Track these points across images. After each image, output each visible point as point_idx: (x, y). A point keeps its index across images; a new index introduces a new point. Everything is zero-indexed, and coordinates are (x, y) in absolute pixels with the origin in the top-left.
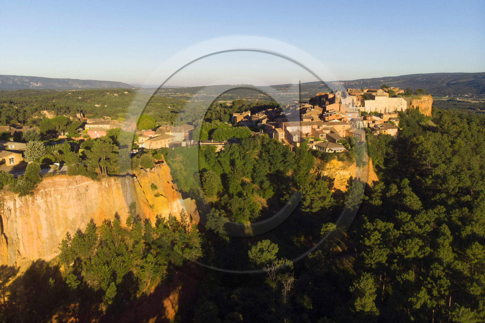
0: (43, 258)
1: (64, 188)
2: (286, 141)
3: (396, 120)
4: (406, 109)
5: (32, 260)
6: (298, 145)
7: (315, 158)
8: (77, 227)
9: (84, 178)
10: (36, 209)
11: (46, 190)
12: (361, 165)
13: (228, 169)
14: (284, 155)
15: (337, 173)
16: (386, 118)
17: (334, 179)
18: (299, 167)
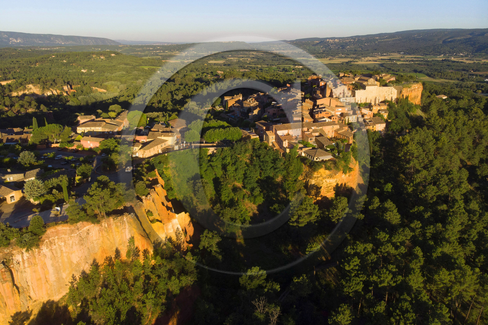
0: (52, 299)
1: (67, 236)
2: (276, 144)
3: (385, 112)
4: (396, 98)
5: (42, 301)
6: (288, 151)
7: (303, 165)
8: (81, 269)
9: (85, 223)
10: (43, 259)
11: (50, 239)
12: (348, 171)
13: (220, 173)
14: (275, 161)
15: (324, 181)
16: (375, 109)
17: (321, 187)
18: (288, 173)
